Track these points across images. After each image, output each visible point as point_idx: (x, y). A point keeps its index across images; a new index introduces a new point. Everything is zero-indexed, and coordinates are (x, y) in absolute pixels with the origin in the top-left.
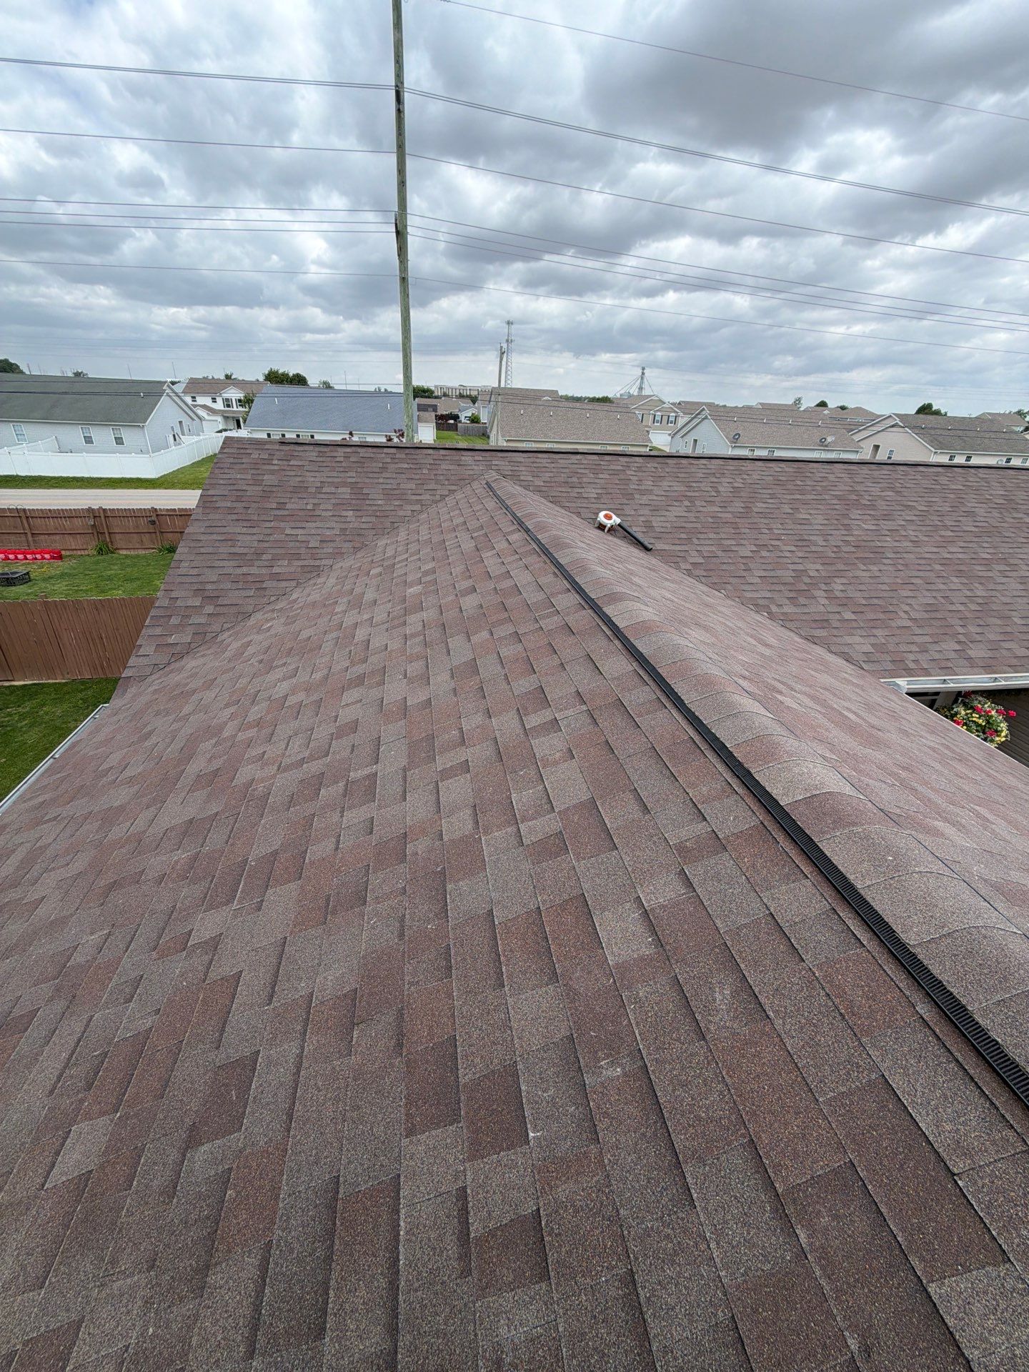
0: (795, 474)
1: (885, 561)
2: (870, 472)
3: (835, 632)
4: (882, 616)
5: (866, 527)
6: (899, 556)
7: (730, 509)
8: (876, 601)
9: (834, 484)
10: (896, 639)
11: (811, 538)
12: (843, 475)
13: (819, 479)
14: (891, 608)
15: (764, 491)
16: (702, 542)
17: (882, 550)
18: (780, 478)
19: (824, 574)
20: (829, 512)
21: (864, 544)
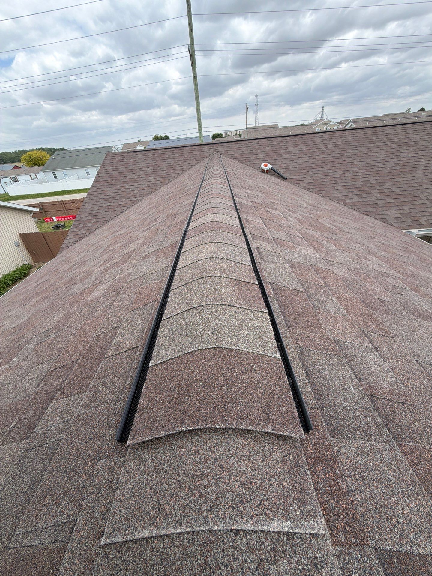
0: (373, 134)
1: (418, 172)
2: (418, 127)
3: (380, 209)
4: (410, 199)
5: (409, 155)
6: (427, 168)
7: (332, 155)
8: (408, 192)
9: (395, 136)
10: (416, 210)
11: (376, 164)
12: (400, 131)
13: (386, 134)
14: (417, 195)
15: (353, 144)
16: (314, 173)
17: (417, 166)
18: (364, 137)
19: (379, 181)
20: (389, 150)
21: (407, 164)
